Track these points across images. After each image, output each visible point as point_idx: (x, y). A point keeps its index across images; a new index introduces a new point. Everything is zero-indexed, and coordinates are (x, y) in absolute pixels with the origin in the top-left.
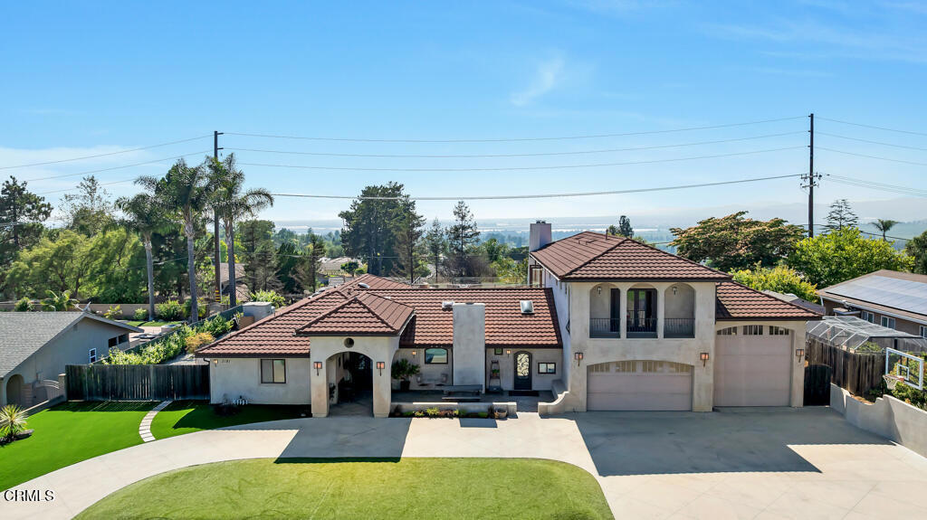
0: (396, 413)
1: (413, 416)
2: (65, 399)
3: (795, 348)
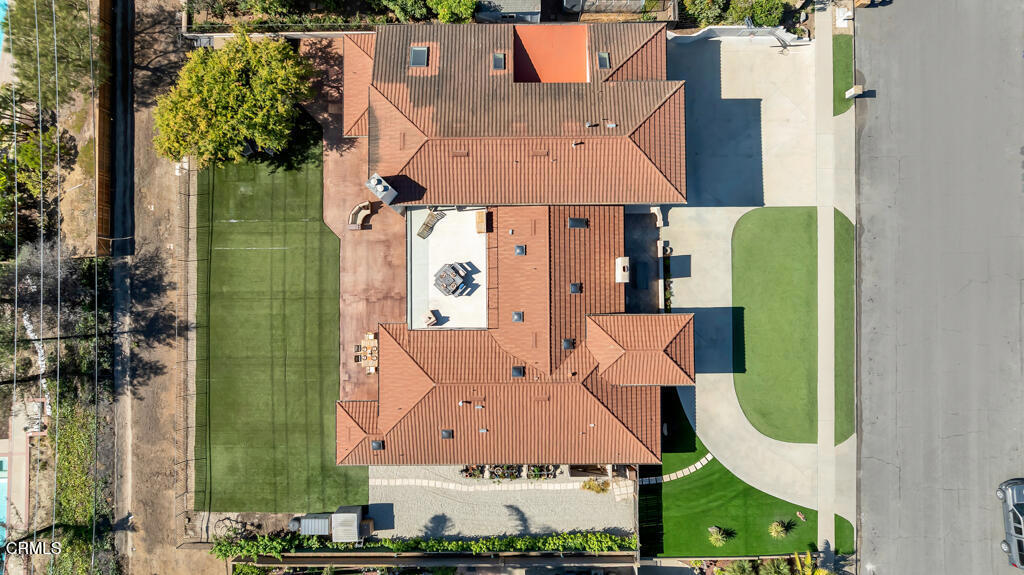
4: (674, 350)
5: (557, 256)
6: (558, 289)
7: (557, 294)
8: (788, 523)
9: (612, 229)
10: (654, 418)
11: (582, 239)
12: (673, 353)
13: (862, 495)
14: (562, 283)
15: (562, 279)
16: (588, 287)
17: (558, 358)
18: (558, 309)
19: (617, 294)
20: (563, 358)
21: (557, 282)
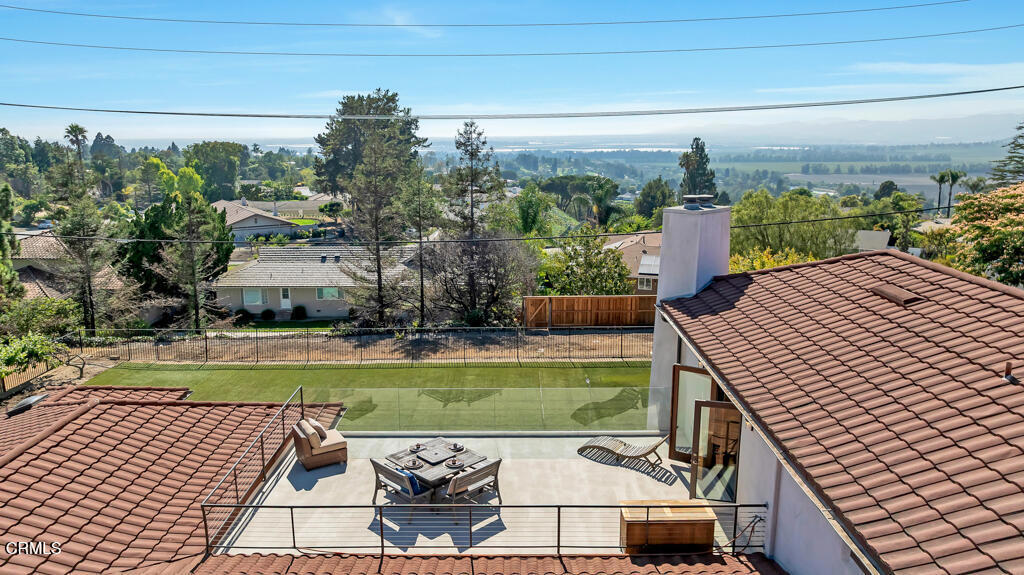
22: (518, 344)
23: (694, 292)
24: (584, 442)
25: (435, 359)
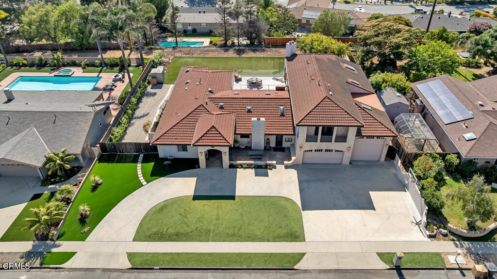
0: (232, 166)
1: (238, 167)
2: (101, 153)
3: (386, 143)
4: (213, 132)
5: (265, 102)
6: (249, 102)
7: (247, 102)
8: (85, 221)
9: (280, 128)
10: (177, 140)
11: (274, 113)
12: (211, 132)
13: (83, 272)
14: (252, 104)
15: (254, 104)
16: (250, 115)
17: (215, 101)
18: (239, 102)
19: (246, 130)
20: (215, 103)
21: (252, 102)
22: (263, 51)
23: (289, 56)
24: (273, 77)
25: (244, 56)
